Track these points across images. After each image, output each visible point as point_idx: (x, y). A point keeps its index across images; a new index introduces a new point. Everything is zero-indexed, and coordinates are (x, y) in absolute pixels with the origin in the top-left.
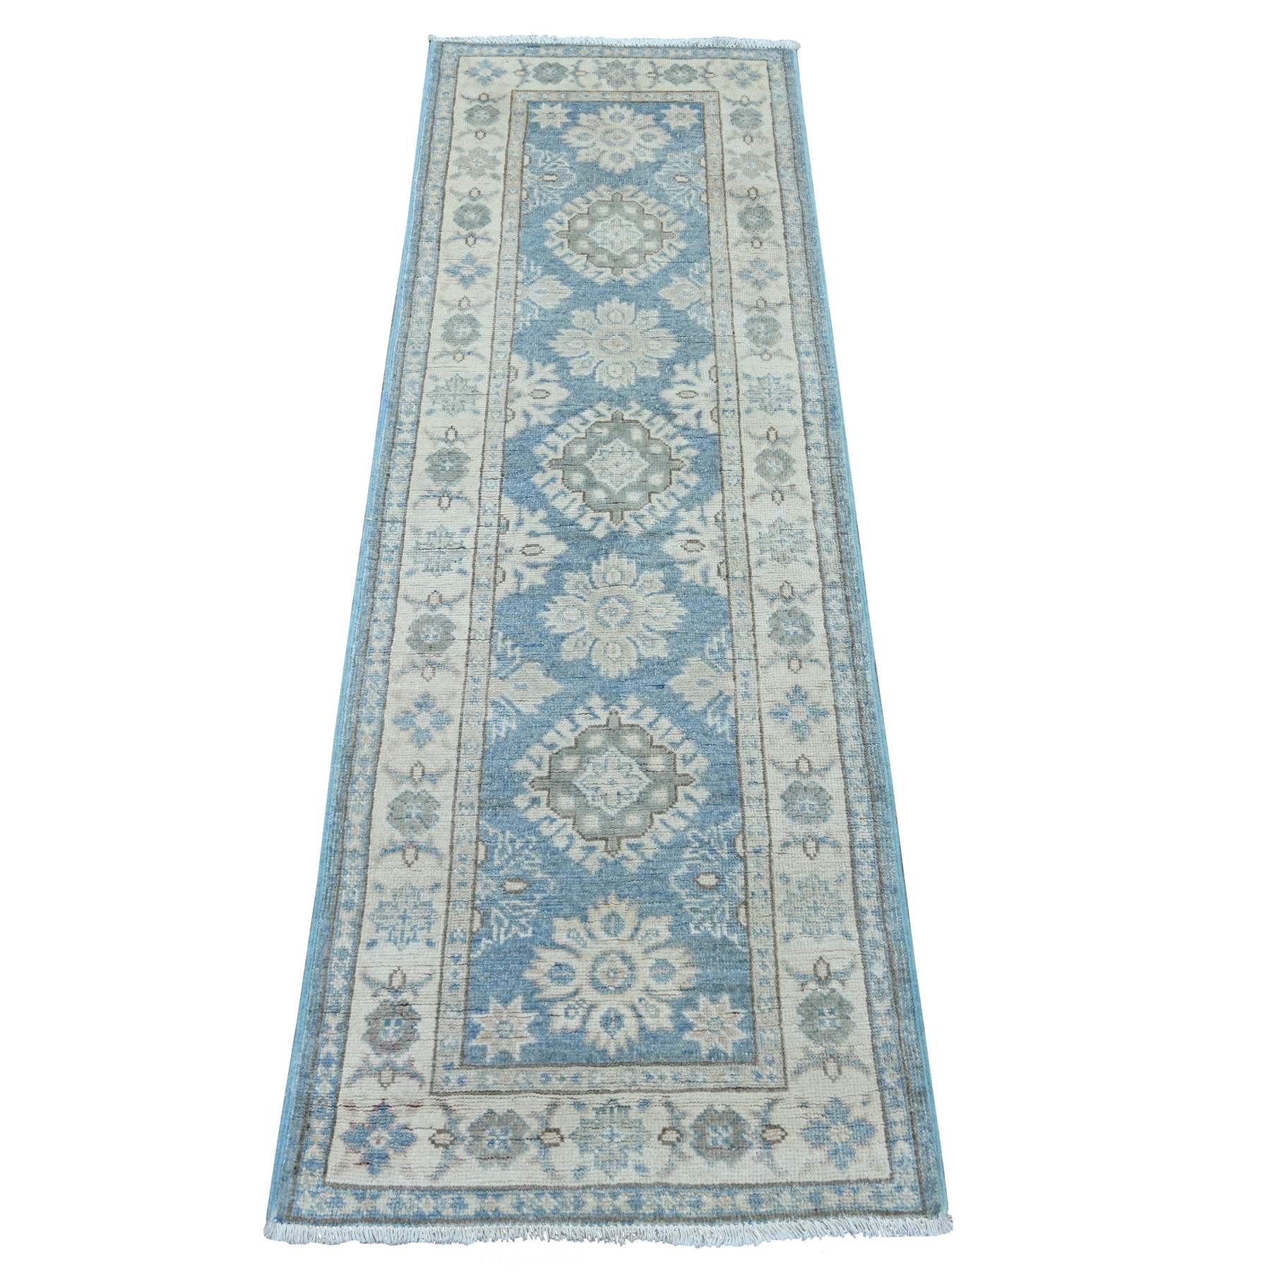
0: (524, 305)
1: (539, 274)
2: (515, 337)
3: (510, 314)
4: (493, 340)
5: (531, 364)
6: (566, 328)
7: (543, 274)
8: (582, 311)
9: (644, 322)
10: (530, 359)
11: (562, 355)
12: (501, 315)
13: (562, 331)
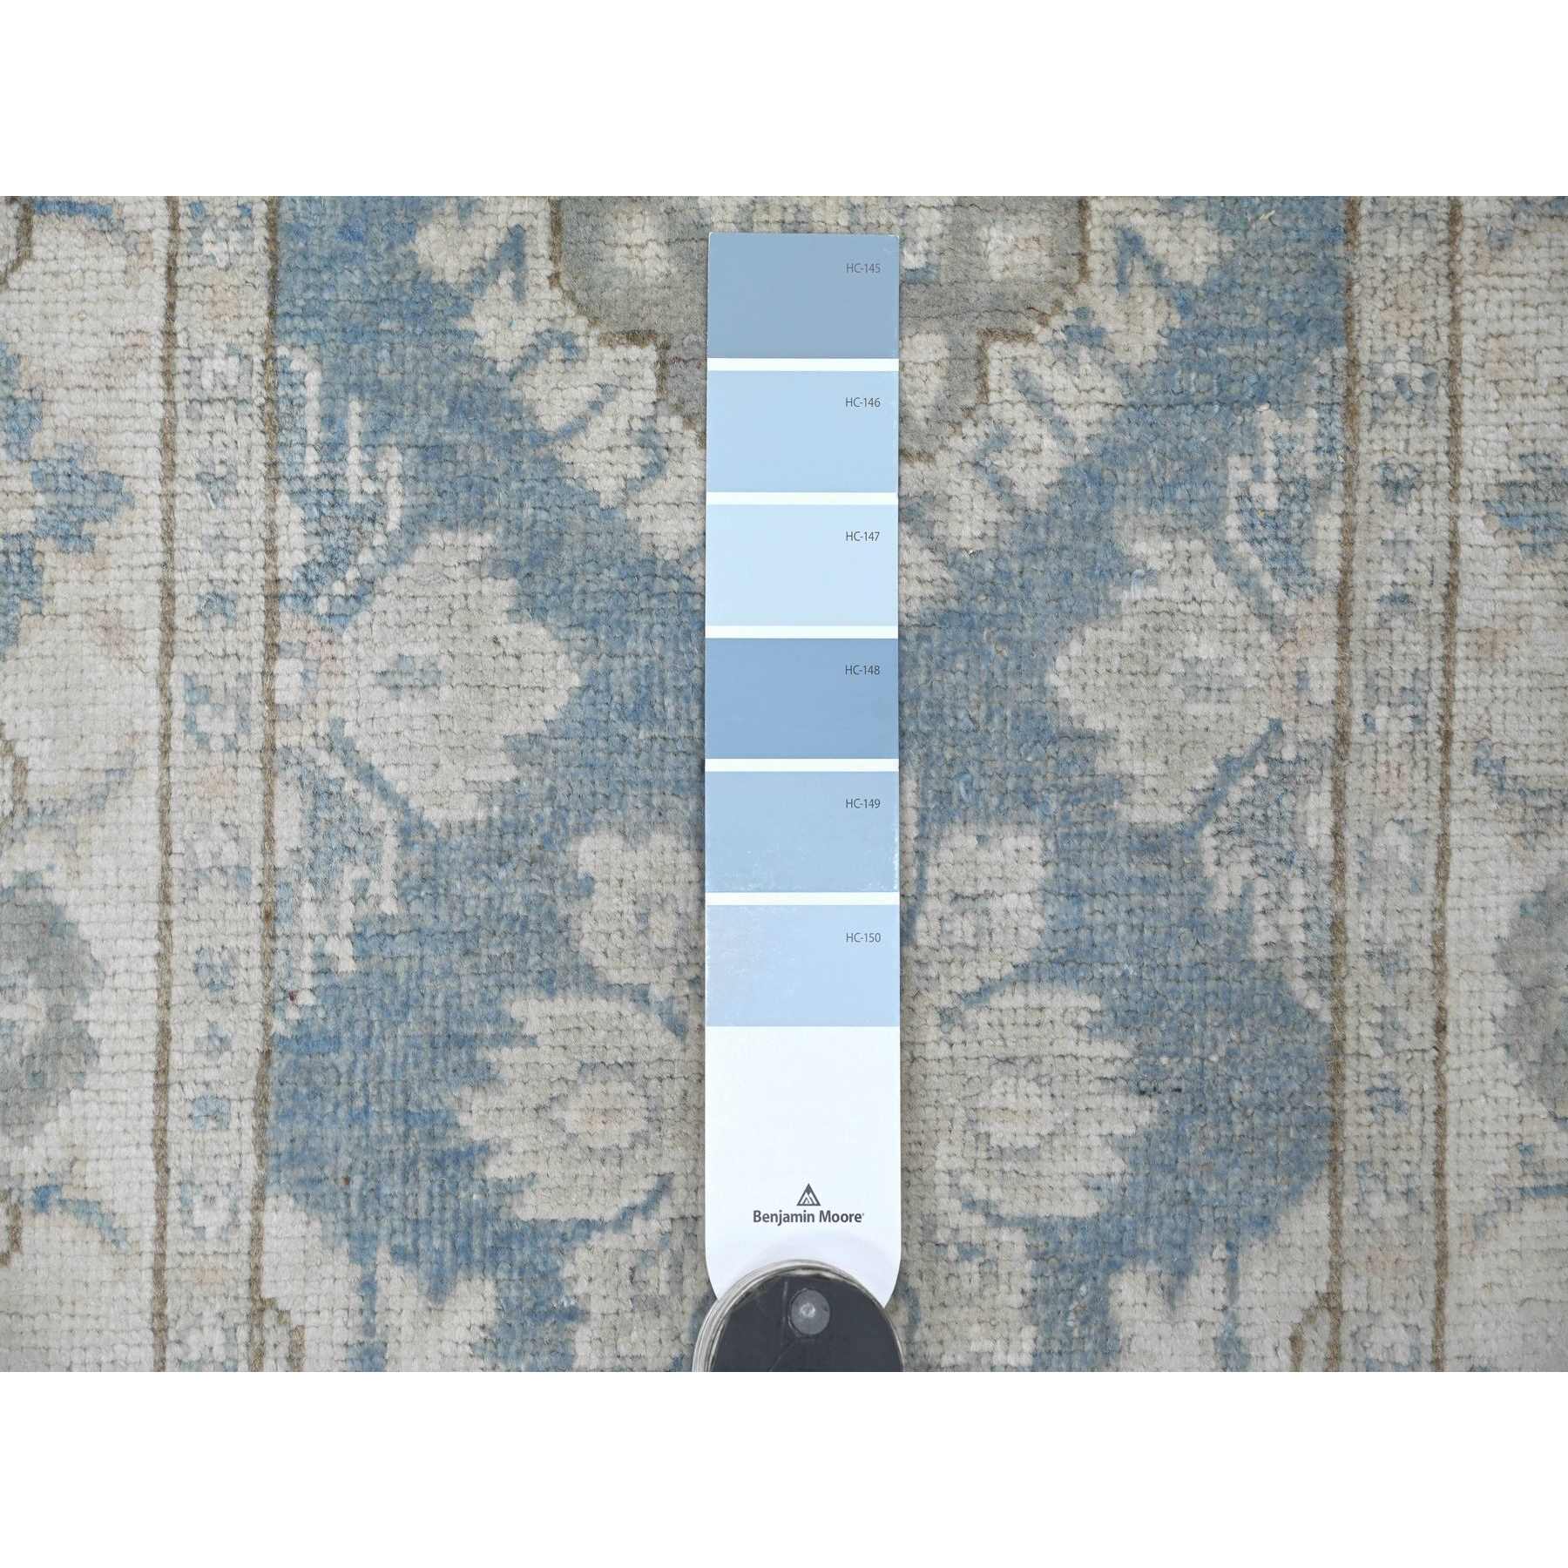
0: (321, 793)
1: (394, 518)
2: (280, 1063)
3: (242, 871)
4: (162, 1088)
5: (368, 1286)
6: (549, 984)
7: (415, 525)
8: (631, 836)
9: (963, 928)
10: (361, 1250)
11: (530, 1208)
12: (199, 877)
13: (529, 1010)
